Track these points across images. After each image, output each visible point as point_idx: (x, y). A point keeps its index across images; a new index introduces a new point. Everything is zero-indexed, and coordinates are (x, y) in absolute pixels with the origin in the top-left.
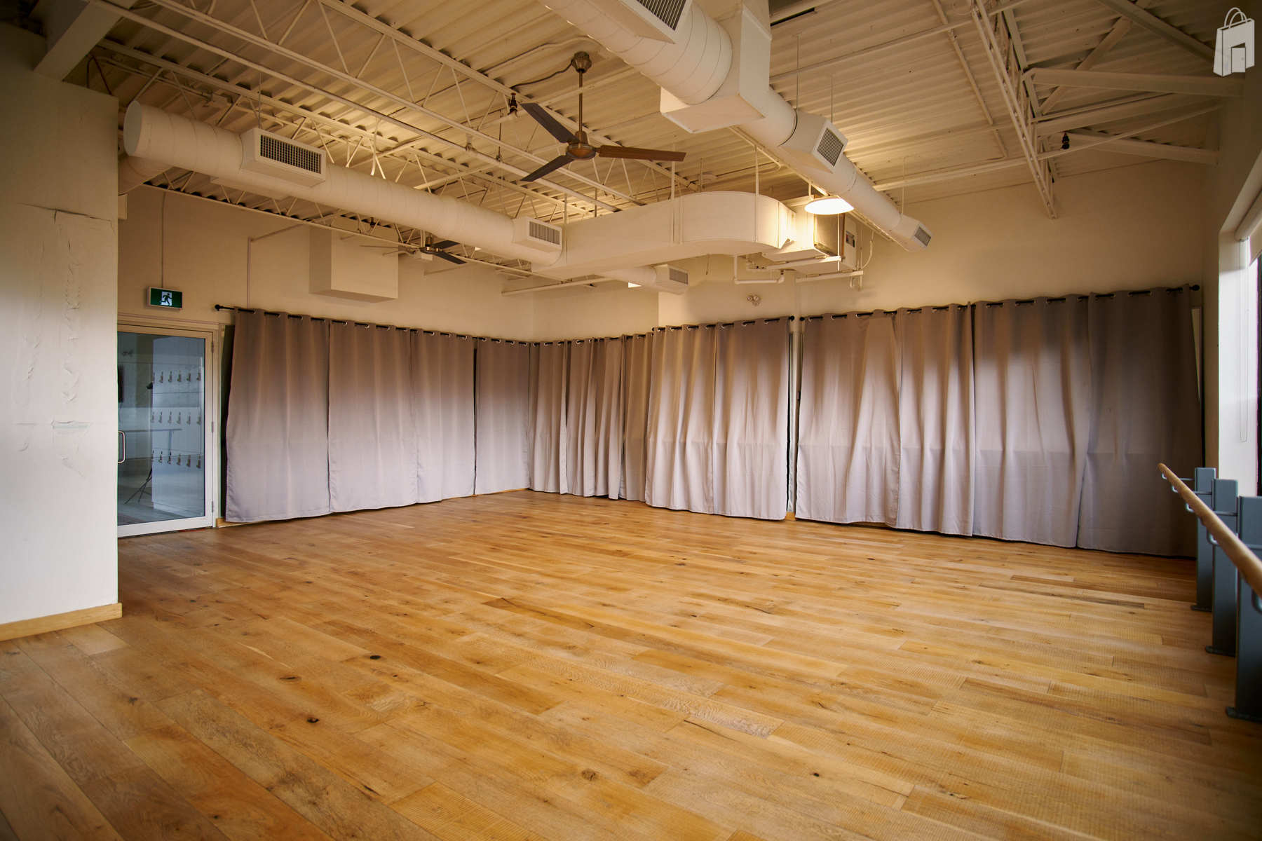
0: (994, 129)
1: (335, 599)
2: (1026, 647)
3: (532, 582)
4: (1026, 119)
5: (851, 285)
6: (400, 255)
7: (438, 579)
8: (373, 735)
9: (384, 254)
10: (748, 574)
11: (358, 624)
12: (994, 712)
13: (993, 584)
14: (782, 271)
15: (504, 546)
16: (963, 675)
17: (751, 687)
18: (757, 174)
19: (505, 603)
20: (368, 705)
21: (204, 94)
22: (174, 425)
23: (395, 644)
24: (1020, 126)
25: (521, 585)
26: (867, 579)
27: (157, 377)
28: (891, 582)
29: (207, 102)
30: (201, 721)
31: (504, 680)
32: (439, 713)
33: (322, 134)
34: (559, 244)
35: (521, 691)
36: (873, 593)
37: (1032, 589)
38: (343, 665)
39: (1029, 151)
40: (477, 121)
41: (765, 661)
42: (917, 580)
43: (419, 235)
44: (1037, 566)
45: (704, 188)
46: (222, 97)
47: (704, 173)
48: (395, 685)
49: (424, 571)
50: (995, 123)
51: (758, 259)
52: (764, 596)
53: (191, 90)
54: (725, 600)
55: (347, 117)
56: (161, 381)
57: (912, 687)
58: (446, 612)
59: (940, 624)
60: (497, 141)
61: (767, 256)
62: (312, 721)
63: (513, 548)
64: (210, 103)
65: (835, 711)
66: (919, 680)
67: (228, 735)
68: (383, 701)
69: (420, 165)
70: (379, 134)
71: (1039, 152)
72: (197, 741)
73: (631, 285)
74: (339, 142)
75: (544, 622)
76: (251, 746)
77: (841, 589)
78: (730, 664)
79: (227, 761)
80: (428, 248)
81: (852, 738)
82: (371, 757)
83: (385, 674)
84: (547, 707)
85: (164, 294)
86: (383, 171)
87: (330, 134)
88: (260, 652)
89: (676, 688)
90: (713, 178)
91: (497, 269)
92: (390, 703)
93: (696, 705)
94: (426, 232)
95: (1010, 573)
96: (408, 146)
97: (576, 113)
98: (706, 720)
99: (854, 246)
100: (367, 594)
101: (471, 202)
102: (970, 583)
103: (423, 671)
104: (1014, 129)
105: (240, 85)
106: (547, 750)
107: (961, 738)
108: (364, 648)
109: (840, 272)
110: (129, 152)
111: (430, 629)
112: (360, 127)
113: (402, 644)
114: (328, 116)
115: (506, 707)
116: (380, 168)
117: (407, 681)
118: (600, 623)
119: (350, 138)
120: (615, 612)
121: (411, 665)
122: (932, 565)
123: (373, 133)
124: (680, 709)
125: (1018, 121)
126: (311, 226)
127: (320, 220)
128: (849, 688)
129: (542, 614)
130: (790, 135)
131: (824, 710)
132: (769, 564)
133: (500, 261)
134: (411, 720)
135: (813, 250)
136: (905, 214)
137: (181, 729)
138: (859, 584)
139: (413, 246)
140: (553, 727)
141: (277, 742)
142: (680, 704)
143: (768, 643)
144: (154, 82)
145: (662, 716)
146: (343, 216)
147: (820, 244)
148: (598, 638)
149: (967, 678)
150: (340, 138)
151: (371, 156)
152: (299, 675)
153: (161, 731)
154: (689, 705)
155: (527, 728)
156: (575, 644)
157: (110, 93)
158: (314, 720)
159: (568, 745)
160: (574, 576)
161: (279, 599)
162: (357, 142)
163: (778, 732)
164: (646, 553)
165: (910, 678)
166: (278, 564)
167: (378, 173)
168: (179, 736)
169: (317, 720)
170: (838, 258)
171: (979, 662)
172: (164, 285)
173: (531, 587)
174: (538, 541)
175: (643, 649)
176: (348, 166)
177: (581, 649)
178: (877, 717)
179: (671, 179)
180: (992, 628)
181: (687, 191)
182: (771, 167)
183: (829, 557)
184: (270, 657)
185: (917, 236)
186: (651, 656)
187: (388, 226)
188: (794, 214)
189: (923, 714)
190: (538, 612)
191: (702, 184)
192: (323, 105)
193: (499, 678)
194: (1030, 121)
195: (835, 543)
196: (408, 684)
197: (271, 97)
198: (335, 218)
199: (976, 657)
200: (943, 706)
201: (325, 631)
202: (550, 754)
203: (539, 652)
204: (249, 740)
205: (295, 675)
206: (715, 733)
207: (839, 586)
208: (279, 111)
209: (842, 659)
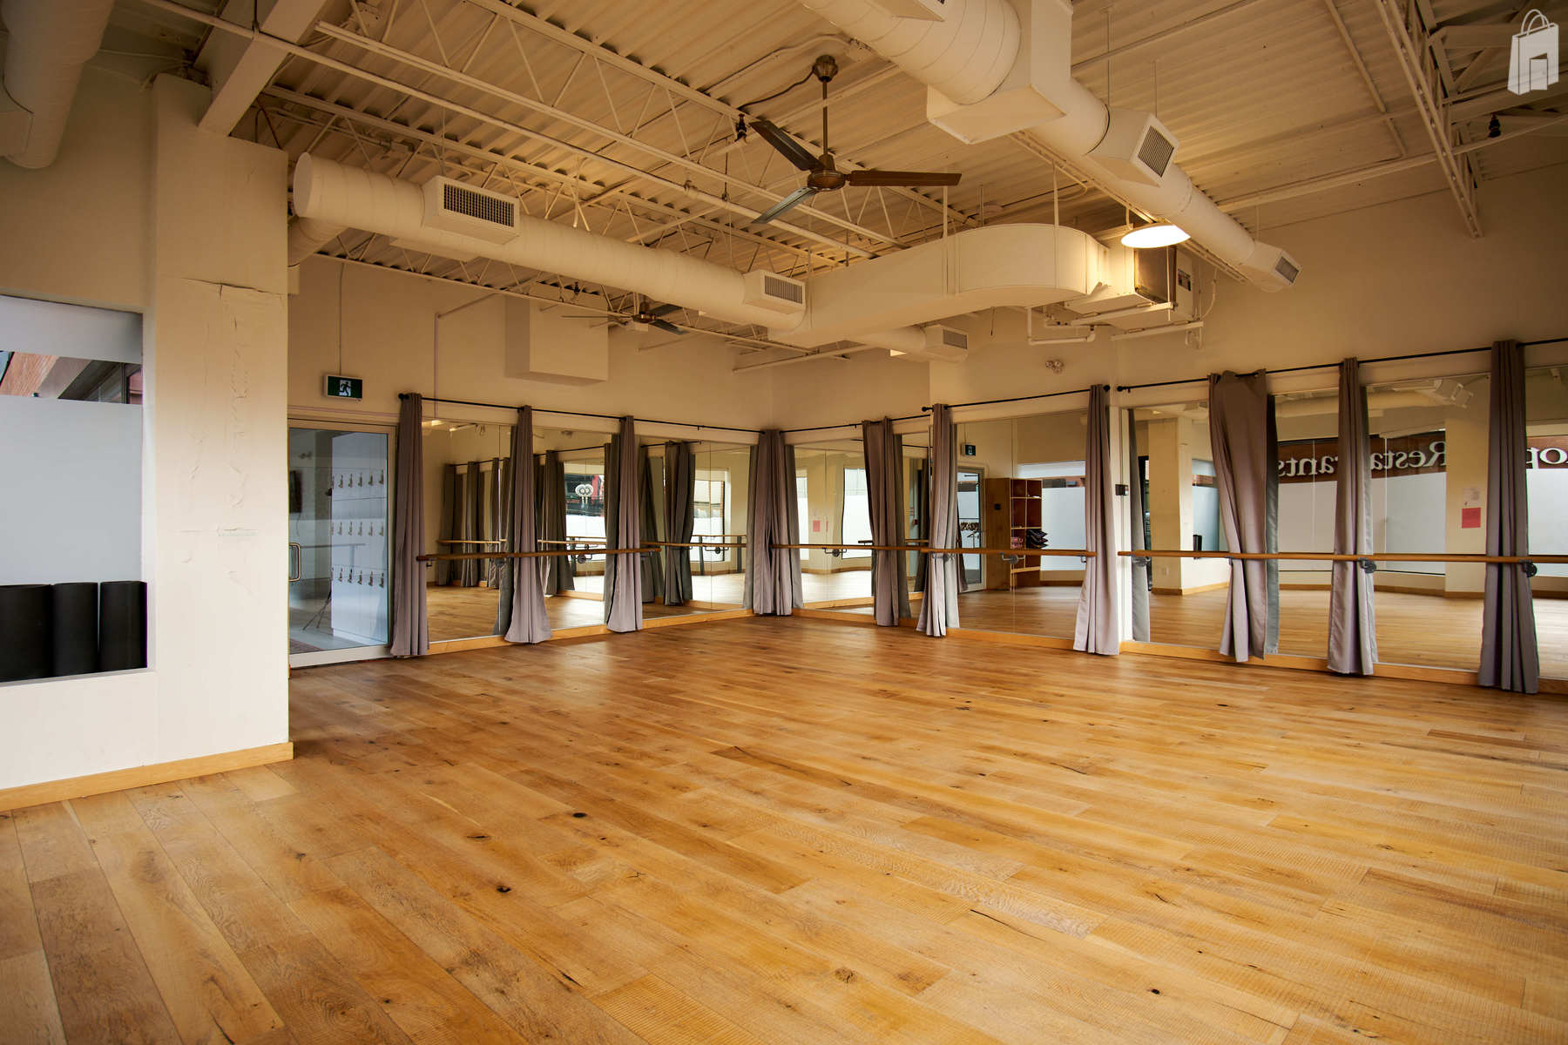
0: (1387, 118)
1: (534, 744)
2: (1458, 828)
3: (772, 727)
4: (1435, 100)
5: (1186, 343)
6: (610, 328)
7: (658, 722)
8: (574, 910)
9: (592, 326)
10: (1053, 722)
11: (558, 773)
12: (1413, 918)
13: (1399, 741)
14: (1092, 326)
15: (740, 684)
16: (1363, 865)
17: (1061, 869)
18: (1056, 201)
19: (739, 753)
20: (569, 873)
21: (382, 143)
22: (355, 539)
23: (603, 800)
24: (1428, 110)
25: (760, 731)
26: (1219, 731)
27: (337, 482)
28: (1251, 736)
29: (387, 152)
30: (375, 884)
31: (737, 849)
32: (655, 887)
33: (515, 183)
34: (801, 303)
35: (758, 864)
36: (1227, 751)
37: (1460, 749)
38: (540, 823)
39: (1440, 143)
40: (699, 153)
41: (1079, 835)
42: (1290, 733)
43: (632, 302)
44: (1466, 718)
45: (986, 223)
46: (403, 146)
47: (985, 204)
48: (603, 850)
49: (640, 711)
50: (1387, 110)
51: (1059, 311)
52: (1077, 752)
53: (370, 139)
54: (1023, 755)
55: (544, 160)
56: (341, 485)
57: (1289, 877)
58: (666, 762)
59: (1325, 794)
60: (722, 175)
61: (1072, 307)
62: (503, 890)
63: (748, 685)
64: (390, 153)
65: (1180, 907)
66: (1299, 869)
67: (405, 902)
68: (587, 869)
69: (631, 214)
70: (582, 178)
71: (1454, 145)
72: (369, 907)
73: (893, 353)
74: (536, 191)
75: (786, 777)
76: (431, 917)
77: (1181, 743)
78: (1032, 837)
79: (403, 934)
80: (642, 316)
81: (1204, 943)
82: (570, 938)
83: (590, 835)
84: (792, 885)
85: (342, 382)
86: (588, 222)
87: (525, 182)
88: (445, 805)
89: (958, 866)
90: (997, 209)
91: (727, 340)
92: (596, 872)
93: (987, 890)
94: (640, 294)
95: (1426, 727)
96: (616, 192)
97: (819, 136)
98: (1000, 909)
99: (1189, 289)
100: (572, 738)
101: (693, 256)
102: (1368, 740)
103: (637, 834)
104: (1419, 115)
105: (422, 129)
106: (791, 940)
107: (1364, 951)
108: (567, 804)
109: (1172, 324)
110: (300, 214)
111: (646, 783)
112: (559, 171)
113: (612, 800)
114: (523, 160)
115: (739, 882)
116: (584, 219)
117: (618, 846)
118: (860, 781)
119: (548, 185)
120: (878, 767)
121: (623, 827)
122: (1310, 714)
123: (575, 177)
124: (965, 895)
125: (1425, 102)
126: (506, 296)
127: (515, 288)
128: (1198, 876)
129: (785, 767)
130: (1099, 139)
131: (1163, 904)
132: (1084, 710)
133: (731, 330)
134: (623, 895)
135: (1134, 295)
136: (1261, 240)
137: (351, 892)
138: (1209, 738)
139: (625, 314)
140: (798, 911)
141: (460, 912)
142: (965, 888)
143: (1084, 813)
144: (327, 134)
145: (941, 903)
146: (543, 283)
147: (1142, 288)
148: (855, 799)
149: (1370, 868)
150: (537, 186)
151: (573, 207)
152: (489, 833)
153: (329, 893)
154: (978, 890)
155: (766, 910)
156: (826, 806)
157: (280, 147)
158: (505, 889)
159: (817, 934)
160: (825, 721)
161: (468, 742)
162: (556, 189)
163: (1100, 930)
164: (916, 694)
165: (1286, 866)
166: (467, 700)
167: (581, 226)
168: (350, 901)
169: (509, 890)
170: (1168, 305)
171: (1387, 848)
172: (342, 372)
173: (771, 733)
174: (782, 678)
175: (916, 816)
176: (546, 217)
177: (834, 813)
178: (1241, 916)
179: (942, 213)
180: (1402, 802)
181: (964, 227)
182: (1075, 190)
183: (1165, 702)
184: (456, 811)
185: (1278, 269)
186: (926, 825)
187: (596, 293)
188: (1107, 249)
189: (1307, 915)
190: (780, 765)
191: (984, 218)
192: (517, 146)
193: (731, 847)
194: (1440, 102)
195: (1170, 683)
196: (619, 850)
197: (457, 140)
198: (534, 287)
199: (1383, 840)
200: (1336, 906)
201: (521, 782)
202: (796, 945)
203: (781, 815)
204: (428, 910)
205: (483, 834)
206: (1014, 929)
207: (1179, 741)
208: (467, 157)
209: (1189, 837)
